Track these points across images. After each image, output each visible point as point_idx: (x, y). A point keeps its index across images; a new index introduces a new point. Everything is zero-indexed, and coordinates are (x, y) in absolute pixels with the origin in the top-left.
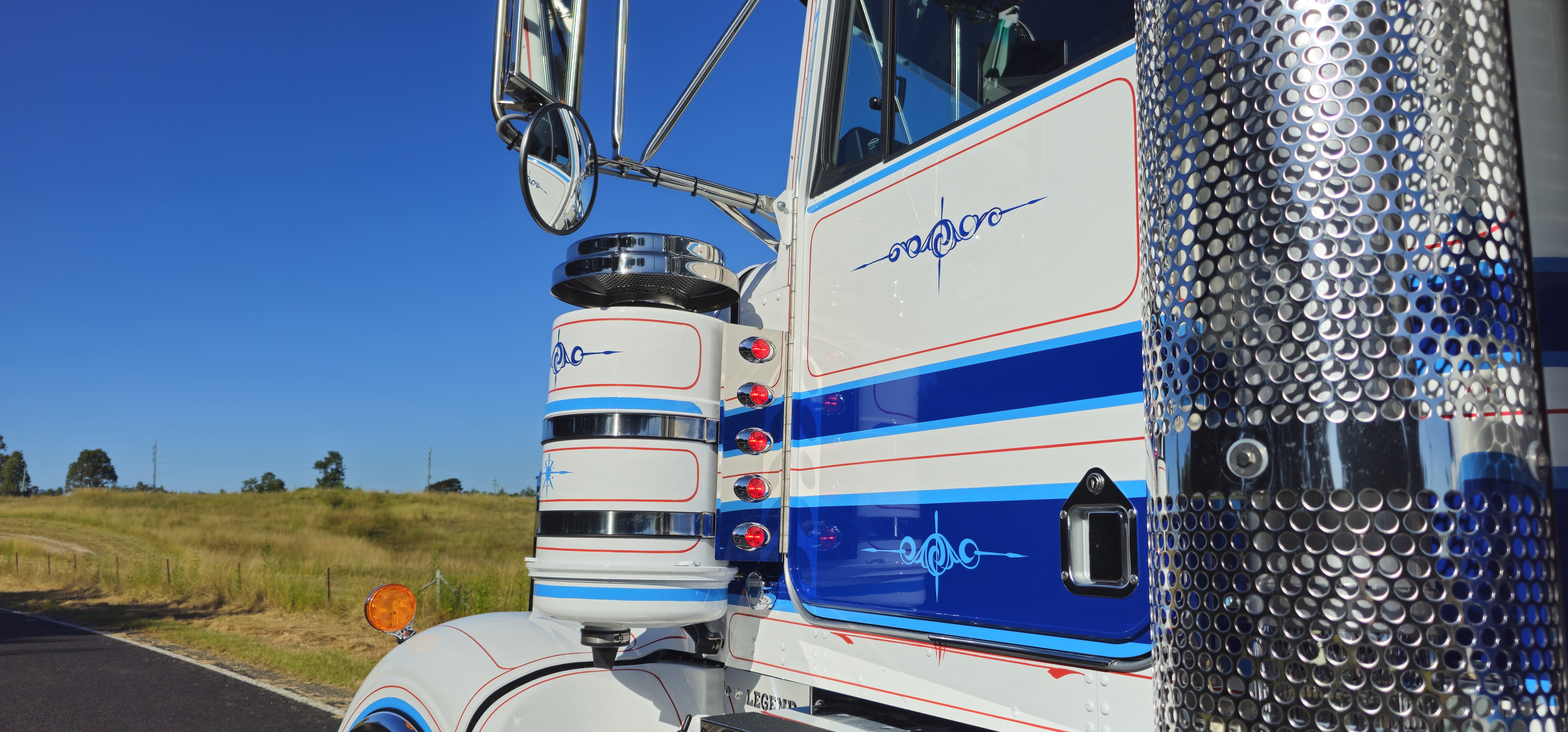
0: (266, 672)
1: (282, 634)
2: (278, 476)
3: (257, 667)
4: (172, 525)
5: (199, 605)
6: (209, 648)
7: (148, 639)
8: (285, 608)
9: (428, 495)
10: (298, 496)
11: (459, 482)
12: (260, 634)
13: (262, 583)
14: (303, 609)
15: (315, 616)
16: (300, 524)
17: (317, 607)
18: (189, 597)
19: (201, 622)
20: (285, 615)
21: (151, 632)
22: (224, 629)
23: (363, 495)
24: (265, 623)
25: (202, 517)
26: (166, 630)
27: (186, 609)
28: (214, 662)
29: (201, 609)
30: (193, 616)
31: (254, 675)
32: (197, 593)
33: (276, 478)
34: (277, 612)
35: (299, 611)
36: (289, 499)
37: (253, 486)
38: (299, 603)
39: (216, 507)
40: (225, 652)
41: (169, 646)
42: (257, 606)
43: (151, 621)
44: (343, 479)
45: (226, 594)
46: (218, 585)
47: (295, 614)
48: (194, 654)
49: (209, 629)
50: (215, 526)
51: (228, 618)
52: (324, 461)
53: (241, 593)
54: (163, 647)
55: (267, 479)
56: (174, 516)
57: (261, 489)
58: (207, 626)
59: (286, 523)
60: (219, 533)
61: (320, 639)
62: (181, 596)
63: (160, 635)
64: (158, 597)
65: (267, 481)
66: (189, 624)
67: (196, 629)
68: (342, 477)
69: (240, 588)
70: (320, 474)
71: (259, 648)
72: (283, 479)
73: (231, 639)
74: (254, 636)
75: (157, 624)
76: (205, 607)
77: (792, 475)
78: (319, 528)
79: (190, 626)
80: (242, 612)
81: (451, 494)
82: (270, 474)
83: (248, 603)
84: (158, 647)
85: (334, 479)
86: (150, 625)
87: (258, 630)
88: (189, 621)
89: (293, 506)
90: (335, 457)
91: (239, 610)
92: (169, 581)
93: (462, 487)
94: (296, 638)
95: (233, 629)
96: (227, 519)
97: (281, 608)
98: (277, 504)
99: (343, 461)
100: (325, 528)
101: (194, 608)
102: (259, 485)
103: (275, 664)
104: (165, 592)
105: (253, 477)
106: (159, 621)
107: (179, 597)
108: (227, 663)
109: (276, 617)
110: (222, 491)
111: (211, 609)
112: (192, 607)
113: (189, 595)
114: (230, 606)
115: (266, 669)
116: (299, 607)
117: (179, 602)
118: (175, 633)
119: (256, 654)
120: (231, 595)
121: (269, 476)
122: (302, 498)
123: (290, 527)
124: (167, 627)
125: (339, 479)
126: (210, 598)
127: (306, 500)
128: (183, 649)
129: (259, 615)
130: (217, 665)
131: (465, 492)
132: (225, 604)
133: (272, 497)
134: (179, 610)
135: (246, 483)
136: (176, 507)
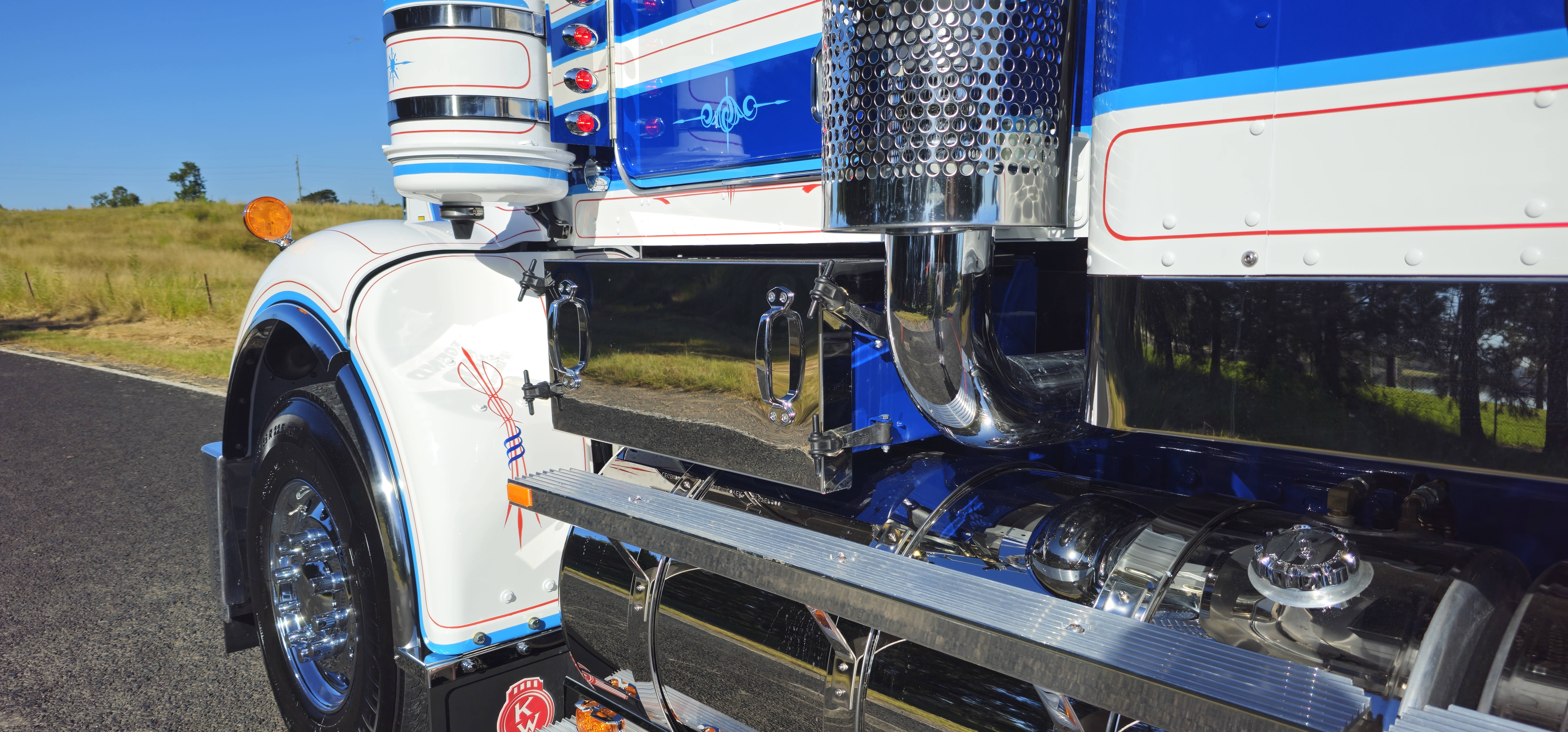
0: (158, 370)
1: (168, 338)
2: (131, 190)
3: (148, 366)
4: (22, 243)
5: (72, 318)
6: (93, 353)
7: (24, 348)
8: (166, 317)
9: (302, 206)
10: (157, 210)
11: (333, 194)
12: (144, 339)
13: (135, 292)
14: (185, 316)
15: (199, 322)
16: (166, 239)
17: (199, 314)
18: (59, 310)
19: (79, 331)
20: (168, 323)
21: (26, 342)
22: (104, 336)
23: (231, 207)
24: (148, 330)
25: (53, 234)
26: (42, 339)
27: (59, 321)
28: (101, 364)
29: (75, 321)
30: (68, 327)
31: (147, 373)
32: (67, 306)
33: (129, 192)
34: (158, 320)
35: (182, 318)
36: (149, 213)
37: (104, 201)
38: (180, 310)
39: (67, 223)
40: (111, 356)
41: (49, 353)
42: (136, 314)
43: (24, 332)
44: (204, 192)
45: (100, 306)
46: (88, 296)
47: (178, 322)
48: (78, 358)
49: (88, 337)
50: (70, 244)
51: (106, 328)
52: (179, 172)
53: (115, 303)
54: (42, 354)
55: (118, 194)
56: (22, 233)
57: (114, 204)
58: (85, 335)
59: (150, 238)
60: (76, 250)
61: (209, 342)
62: (49, 310)
63: (37, 344)
64: (23, 312)
65: (119, 196)
66: (65, 333)
67: (74, 338)
68: (202, 190)
69: (113, 299)
70: (178, 187)
71: (146, 351)
72: (137, 193)
73: (114, 344)
74: (139, 341)
75: (30, 335)
76: (79, 319)
77: (616, 68)
78: (188, 243)
79: (67, 336)
80: (121, 322)
81: (327, 205)
82: (121, 188)
83: (125, 313)
84: (37, 354)
85: (195, 193)
86: (23, 335)
87: (141, 336)
88: (65, 331)
89: (154, 220)
90: (191, 168)
91: (117, 320)
92: (33, 295)
93: (338, 198)
94: (184, 341)
95: (114, 337)
96: (82, 235)
97: (161, 316)
98: (136, 219)
99: (201, 172)
100: (195, 243)
101: (67, 320)
102: (110, 200)
103: (167, 363)
104: (31, 306)
105: (102, 192)
106: (32, 332)
107: (48, 311)
108: (115, 364)
109: (157, 325)
110: (70, 207)
111: (86, 321)
112: (64, 319)
113: (58, 308)
114: (106, 317)
115: (157, 368)
116: (181, 315)
117: (50, 316)
118: (52, 342)
119: (144, 355)
120: (104, 306)
121: (119, 190)
122: (163, 212)
123: (155, 242)
124: (43, 337)
125: (200, 192)
126: (82, 310)
127: (167, 214)
128: (65, 355)
129: (139, 323)
130: (105, 366)
131: (342, 204)
132: (100, 315)
133: (129, 212)
134: (52, 323)
135: (96, 198)
136: (21, 224)
